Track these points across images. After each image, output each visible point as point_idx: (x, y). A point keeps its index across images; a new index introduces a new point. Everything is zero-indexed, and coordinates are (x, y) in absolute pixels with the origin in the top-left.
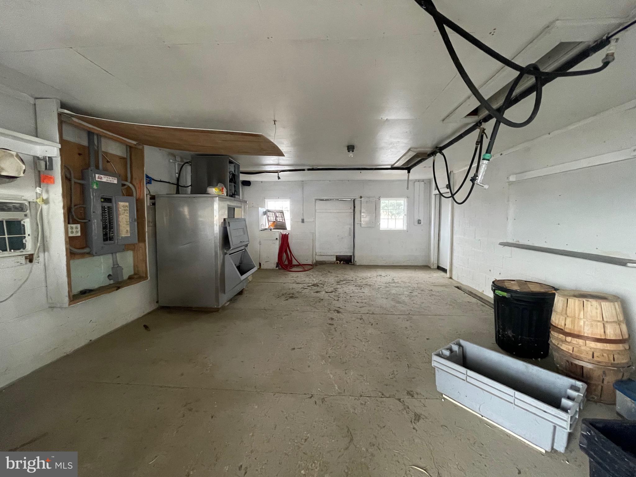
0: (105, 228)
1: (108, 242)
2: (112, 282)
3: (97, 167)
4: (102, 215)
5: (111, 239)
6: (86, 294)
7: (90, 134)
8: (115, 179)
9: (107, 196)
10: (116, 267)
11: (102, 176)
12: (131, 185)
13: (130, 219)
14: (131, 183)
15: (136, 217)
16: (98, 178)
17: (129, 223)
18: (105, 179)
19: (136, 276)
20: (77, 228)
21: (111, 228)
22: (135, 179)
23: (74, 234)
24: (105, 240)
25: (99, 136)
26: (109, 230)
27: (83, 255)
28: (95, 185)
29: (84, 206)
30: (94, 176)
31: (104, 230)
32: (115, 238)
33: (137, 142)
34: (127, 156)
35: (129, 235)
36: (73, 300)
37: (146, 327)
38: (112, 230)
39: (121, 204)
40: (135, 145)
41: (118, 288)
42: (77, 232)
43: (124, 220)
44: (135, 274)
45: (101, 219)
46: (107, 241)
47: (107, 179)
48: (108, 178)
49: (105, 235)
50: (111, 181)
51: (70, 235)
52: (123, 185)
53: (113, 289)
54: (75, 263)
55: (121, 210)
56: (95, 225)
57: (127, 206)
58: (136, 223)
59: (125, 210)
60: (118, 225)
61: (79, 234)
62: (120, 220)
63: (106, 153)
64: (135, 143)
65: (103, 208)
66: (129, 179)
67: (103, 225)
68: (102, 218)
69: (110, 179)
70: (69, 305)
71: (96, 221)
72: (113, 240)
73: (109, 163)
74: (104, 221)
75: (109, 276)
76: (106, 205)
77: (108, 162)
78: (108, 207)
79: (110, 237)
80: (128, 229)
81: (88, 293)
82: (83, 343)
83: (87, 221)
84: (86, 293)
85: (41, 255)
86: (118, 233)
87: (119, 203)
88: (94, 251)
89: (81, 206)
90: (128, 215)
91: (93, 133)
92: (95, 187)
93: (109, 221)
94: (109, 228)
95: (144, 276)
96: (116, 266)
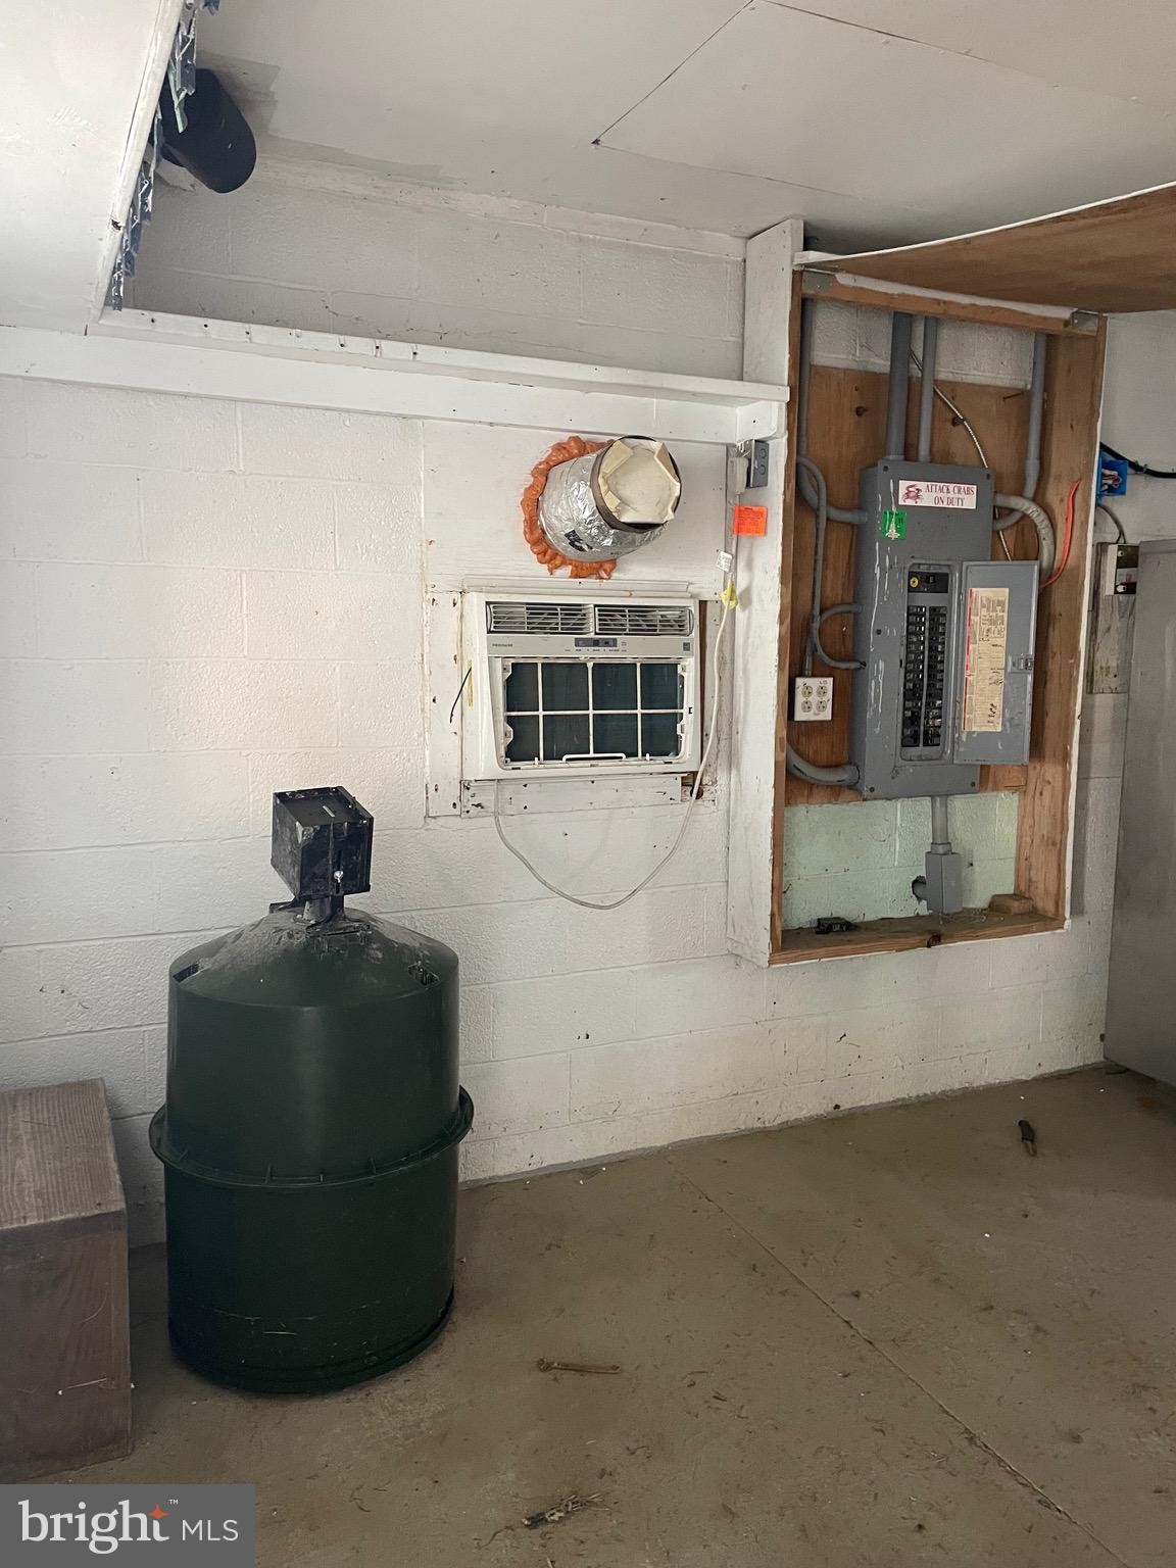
0: (911, 694)
1: (920, 750)
2: (923, 909)
3: (909, 452)
4: (909, 643)
5: (932, 738)
6: (831, 937)
7: (902, 321)
8: (968, 492)
9: (931, 561)
10: (944, 855)
11: (921, 485)
12: (1033, 511)
13: (1010, 659)
14: (1039, 499)
15: (1031, 651)
16: (908, 495)
17: (1001, 676)
18: (929, 495)
19: (1016, 906)
20: (822, 691)
21: (936, 692)
22: (1059, 478)
23: (812, 712)
24: (910, 740)
25: (935, 321)
26: (928, 704)
27: (836, 791)
28: (893, 525)
29: (853, 608)
30: (892, 490)
31: (909, 704)
32: (948, 734)
33: (1075, 310)
34: (1033, 384)
35: (999, 729)
36: (783, 949)
37: (1027, 1132)
38: (939, 702)
39: (981, 593)
40: (1067, 323)
41: (936, 939)
42: (821, 706)
43: (985, 664)
44: (1017, 896)
45: (903, 657)
46: (918, 746)
47: (940, 495)
48: (941, 490)
49: (911, 721)
50: (951, 501)
51: (800, 716)
52: (1000, 512)
53: (917, 939)
54: (810, 816)
55: (978, 619)
56: (877, 683)
57: (1000, 603)
58: (1030, 678)
59: (993, 622)
60: (962, 685)
61: (827, 715)
62: (970, 665)
63: (953, 387)
64: (1064, 313)
65: (914, 614)
66: (1030, 489)
67: (906, 681)
68: (908, 652)
69: (951, 495)
70: (770, 962)
71: (881, 665)
72: (938, 745)
73: (960, 427)
74: (911, 667)
75: (918, 882)
76: (927, 600)
77: (956, 421)
78: (933, 610)
79: (926, 732)
80: (998, 701)
81: (840, 931)
82: (807, 1104)
83: (857, 665)
84: (834, 933)
85: (722, 778)
86: (959, 718)
87: (974, 590)
88: (868, 780)
89: (845, 608)
90: (1002, 642)
91: (911, 315)
92: (893, 533)
93: (929, 666)
94: (929, 695)
95: (1050, 908)
96: (941, 849)
